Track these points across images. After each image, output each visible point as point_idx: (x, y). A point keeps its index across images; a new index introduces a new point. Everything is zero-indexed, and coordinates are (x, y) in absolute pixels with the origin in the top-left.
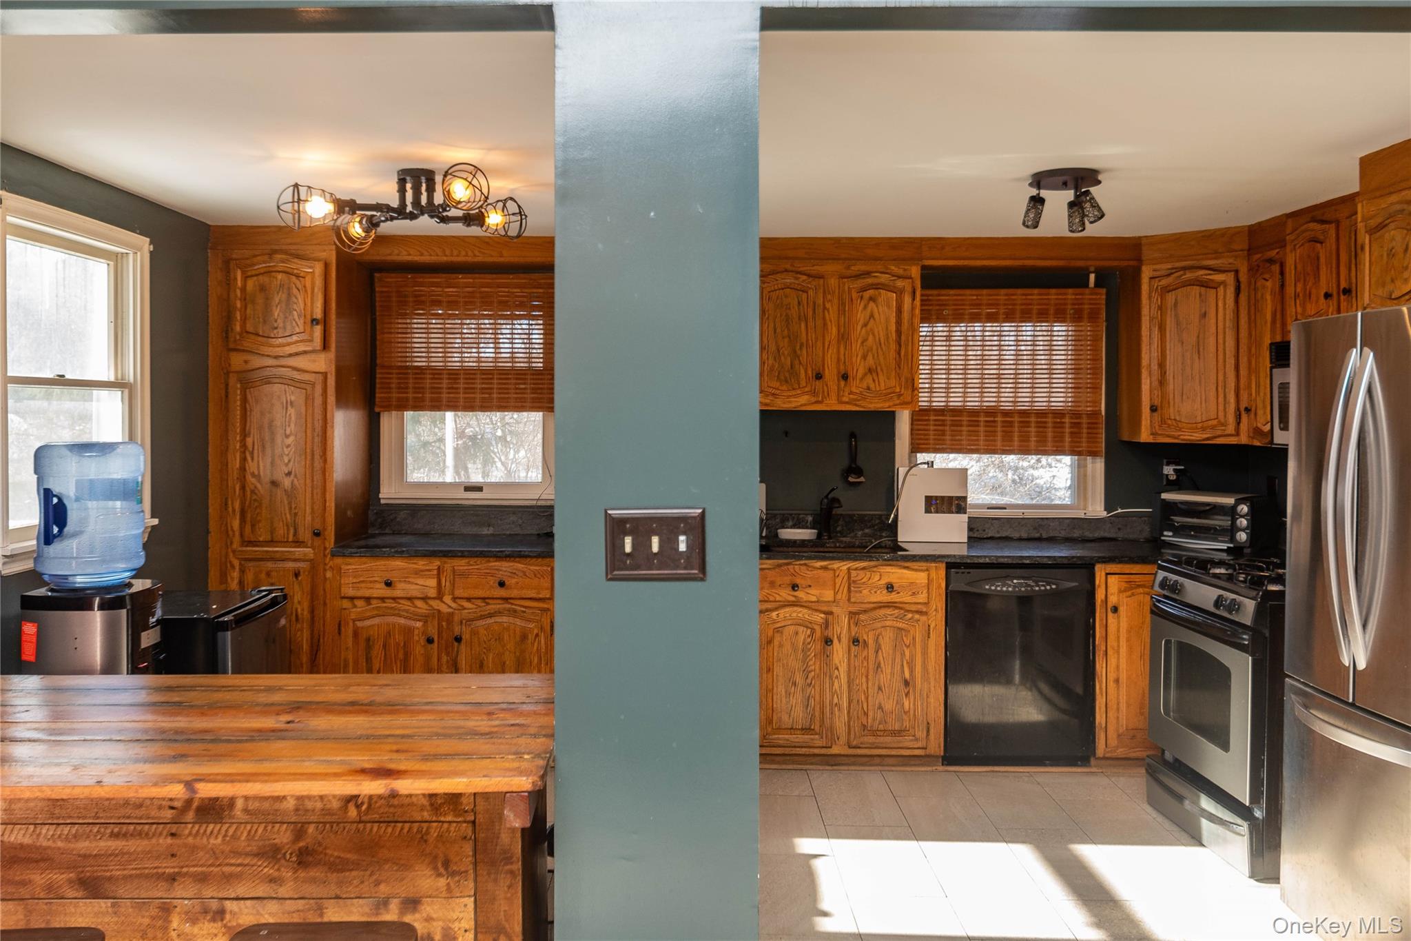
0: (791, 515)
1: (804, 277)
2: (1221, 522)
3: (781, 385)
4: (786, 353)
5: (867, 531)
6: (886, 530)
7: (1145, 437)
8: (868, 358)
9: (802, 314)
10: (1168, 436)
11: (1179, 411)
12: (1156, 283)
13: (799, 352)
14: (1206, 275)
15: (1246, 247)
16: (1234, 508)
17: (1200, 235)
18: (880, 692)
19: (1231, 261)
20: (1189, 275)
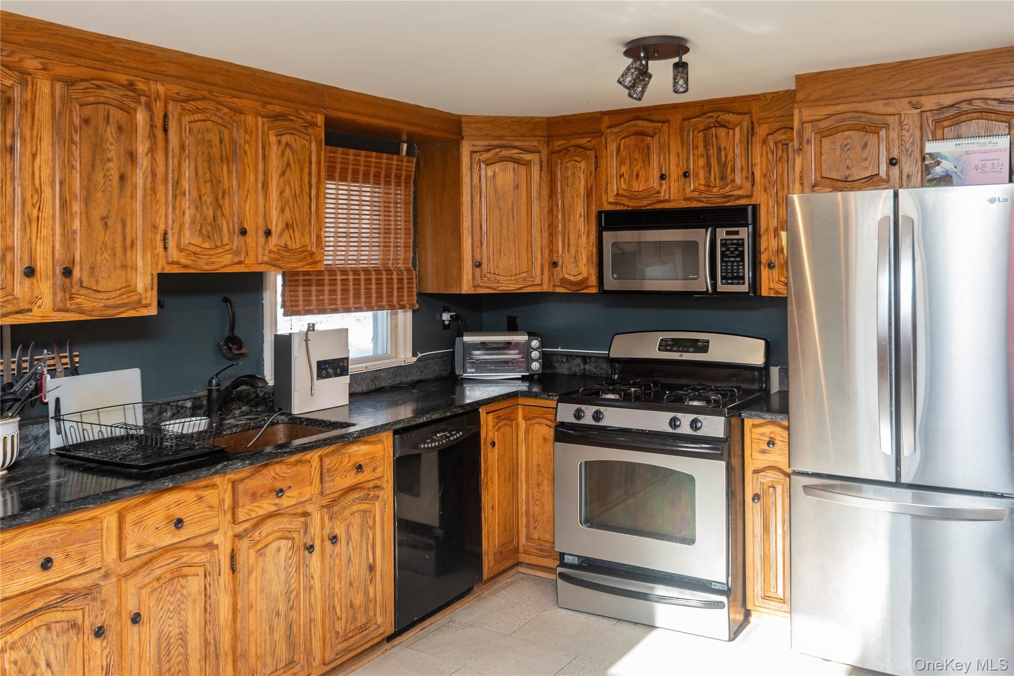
0: (168, 404)
1: (226, 110)
2: (512, 355)
3: (204, 242)
4: (208, 201)
5: (244, 408)
6: (261, 404)
7: (466, 288)
8: (285, 212)
9: (224, 154)
10: (488, 288)
11: (497, 267)
12: (476, 157)
13: (221, 201)
14: (518, 153)
15: (546, 135)
16: (528, 343)
17: (510, 120)
18: (351, 588)
19: (535, 144)
20: (505, 153)
